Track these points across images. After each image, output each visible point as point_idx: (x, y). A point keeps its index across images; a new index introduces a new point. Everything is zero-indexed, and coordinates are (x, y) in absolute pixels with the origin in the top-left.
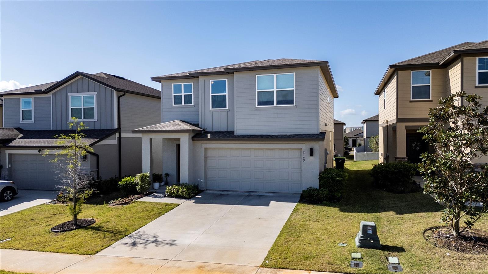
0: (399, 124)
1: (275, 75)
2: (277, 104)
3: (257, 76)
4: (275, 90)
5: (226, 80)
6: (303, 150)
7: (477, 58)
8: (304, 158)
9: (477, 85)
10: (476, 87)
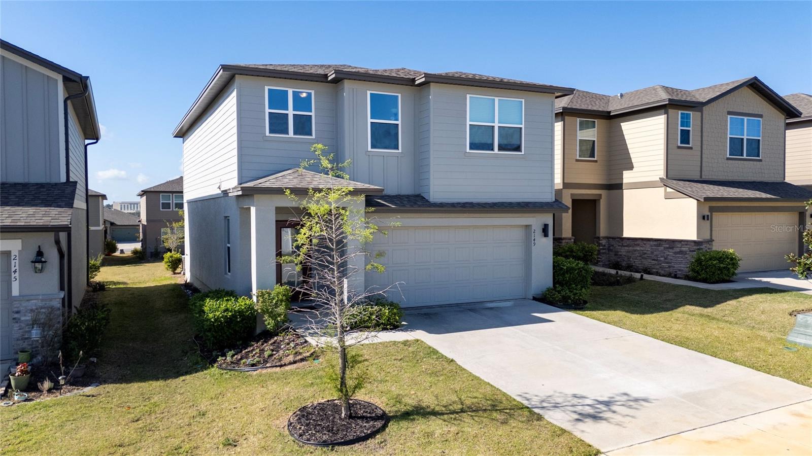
0: (565, 191)
1: (497, 99)
2: (500, 149)
3: (468, 96)
4: (496, 125)
5: (399, 95)
6: (533, 228)
7: (680, 112)
8: (534, 240)
9: (679, 145)
10: (679, 147)
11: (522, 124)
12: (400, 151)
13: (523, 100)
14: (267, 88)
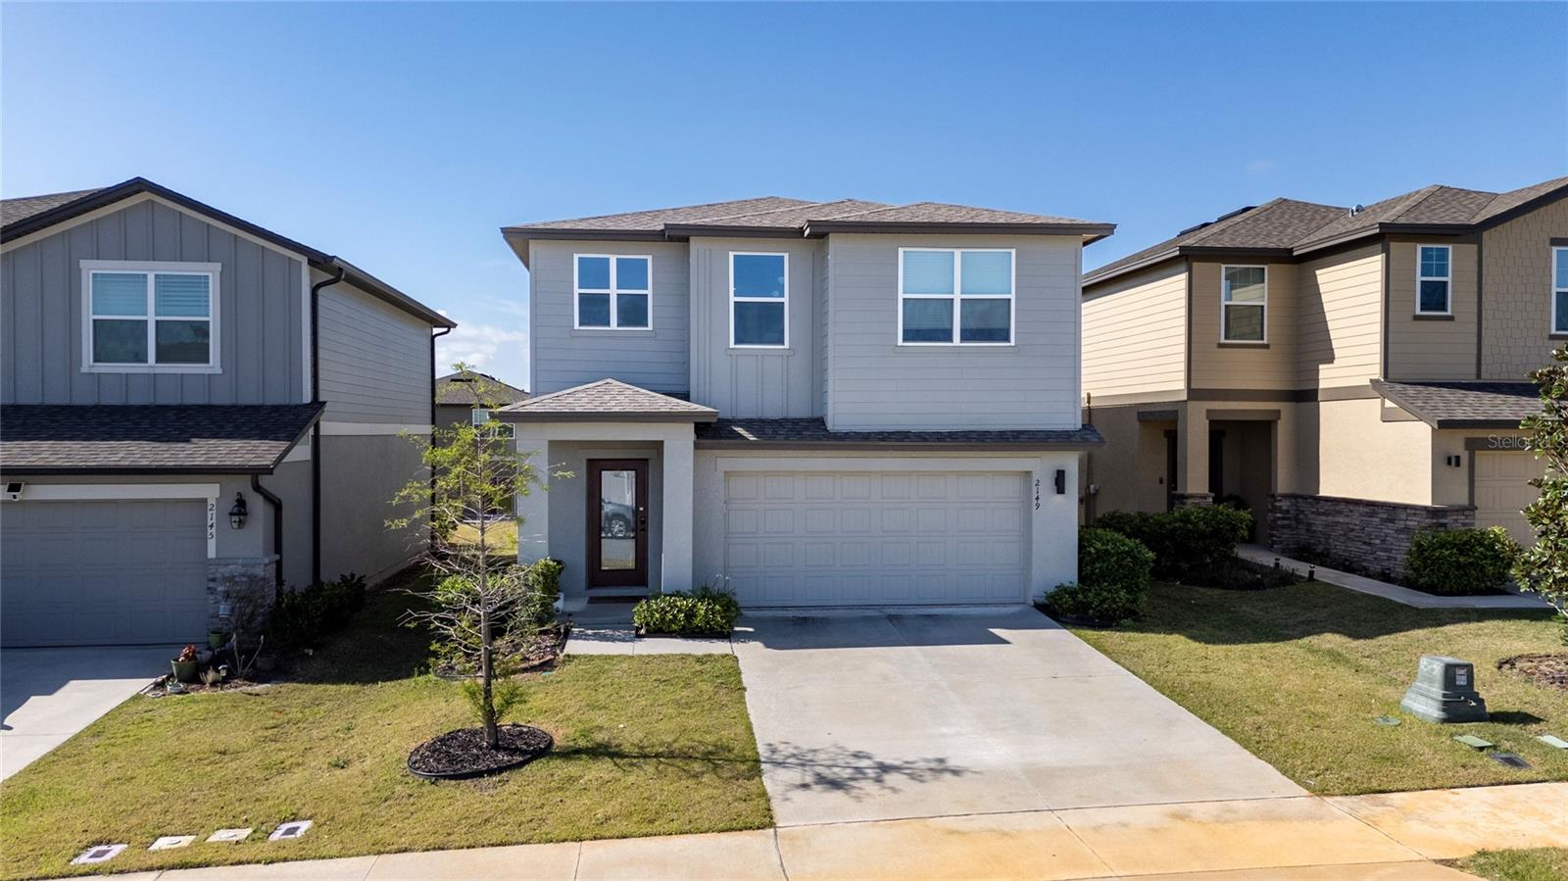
1: (958, 253)
2: (963, 339)
3: (901, 251)
4: (957, 297)
5: (786, 255)
6: (1035, 477)
7: (1419, 247)
8: (1037, 499)
9: (1418, 312)
10: (1417, 318)
11: (1010, 293)
12: (787, 345)
13: (1013, 251)
14: (576, 257)
